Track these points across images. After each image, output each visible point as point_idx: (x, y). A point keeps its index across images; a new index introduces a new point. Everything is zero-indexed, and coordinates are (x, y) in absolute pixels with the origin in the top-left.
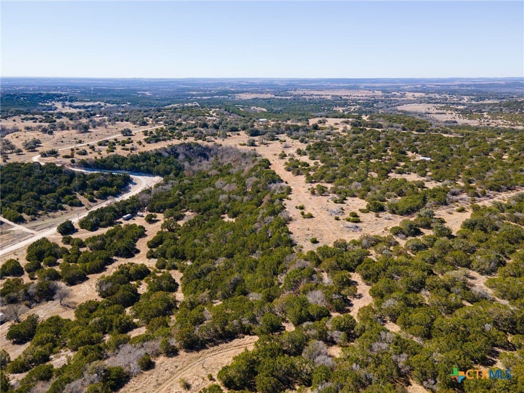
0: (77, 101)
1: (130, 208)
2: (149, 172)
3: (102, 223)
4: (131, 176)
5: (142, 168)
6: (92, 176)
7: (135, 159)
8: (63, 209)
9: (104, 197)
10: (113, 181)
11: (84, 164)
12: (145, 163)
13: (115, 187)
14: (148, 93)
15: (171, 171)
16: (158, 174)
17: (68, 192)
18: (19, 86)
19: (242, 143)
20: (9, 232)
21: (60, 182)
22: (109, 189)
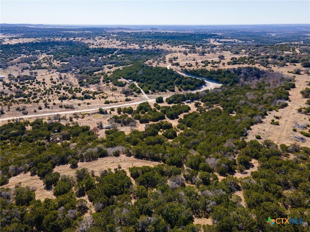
0: (223, 38)
1: (192, 97)
2: (217, 81)
3: (175, 101)
4: (205, 81)
5: (214, 78)
6: (186, 78)
7: (212, 72)
8: (166, 92)
9: (186, 89)
10: (194, 82)
11: (186, 72)
12: (217, 75)
13: (194, 86)
14: (273, 35)
15: (229, 82)
16: (222, 83)
17: (172, 84)
18: (203, 30)
19: (290, 71)
20: (140, 97)
21: (171, 79)
22: (190, 86)
